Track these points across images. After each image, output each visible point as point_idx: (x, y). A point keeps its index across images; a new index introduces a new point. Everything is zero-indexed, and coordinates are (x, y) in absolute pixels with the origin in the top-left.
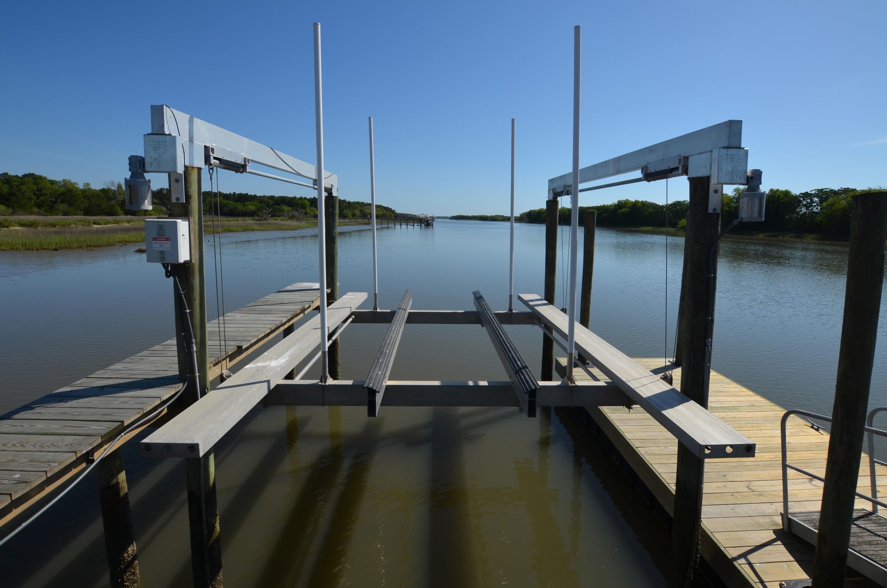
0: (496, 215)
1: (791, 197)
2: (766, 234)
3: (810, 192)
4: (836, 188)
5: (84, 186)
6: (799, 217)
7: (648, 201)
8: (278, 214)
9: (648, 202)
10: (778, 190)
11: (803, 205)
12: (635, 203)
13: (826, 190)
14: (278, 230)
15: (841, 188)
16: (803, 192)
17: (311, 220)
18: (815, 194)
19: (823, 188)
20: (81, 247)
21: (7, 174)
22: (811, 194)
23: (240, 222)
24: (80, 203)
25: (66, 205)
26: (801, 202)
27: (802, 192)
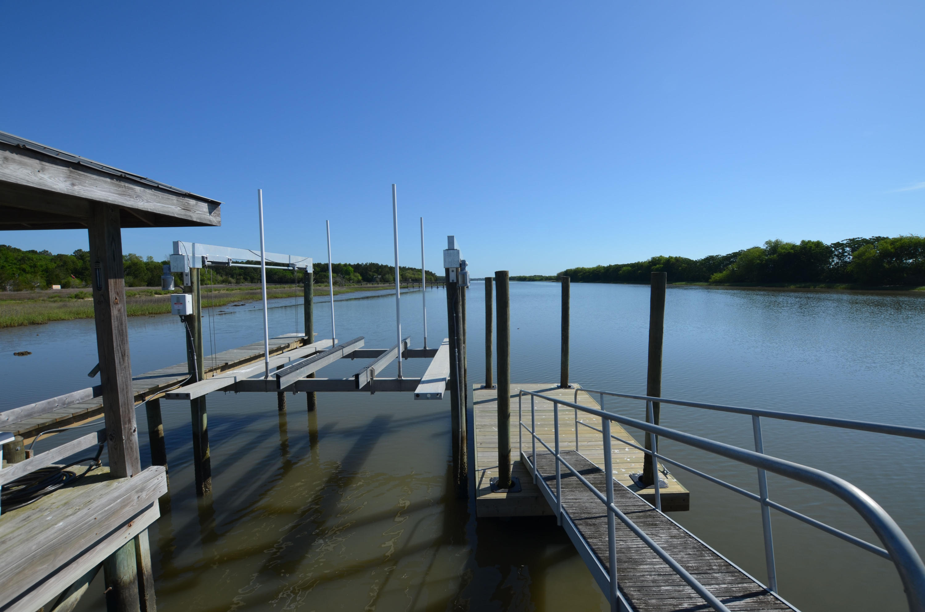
0: (534, 276)
1: (823, 248)
2: (798, 286)
3: (842, 242)
4: (868, 237)
5: (148, 259)
6: (831, 267)
7: (682, 256)
8: (324, 280)
9: (681, 258)
10: (809, 242)
11: (835, 255)
12: (669, 259)
13: (858, 239)
14: (319, 295)
15: (873, 237)
16: (835, 242)
17: (353, 285)
18: (847, 243)
19: (855, 238)
20: (144, 315)
21: (81, 250)
22: (843, 244)
23: (286, 289)
24: (144, 275)
25: (131, 277)
26: (833, 252)
27: (833, 243)
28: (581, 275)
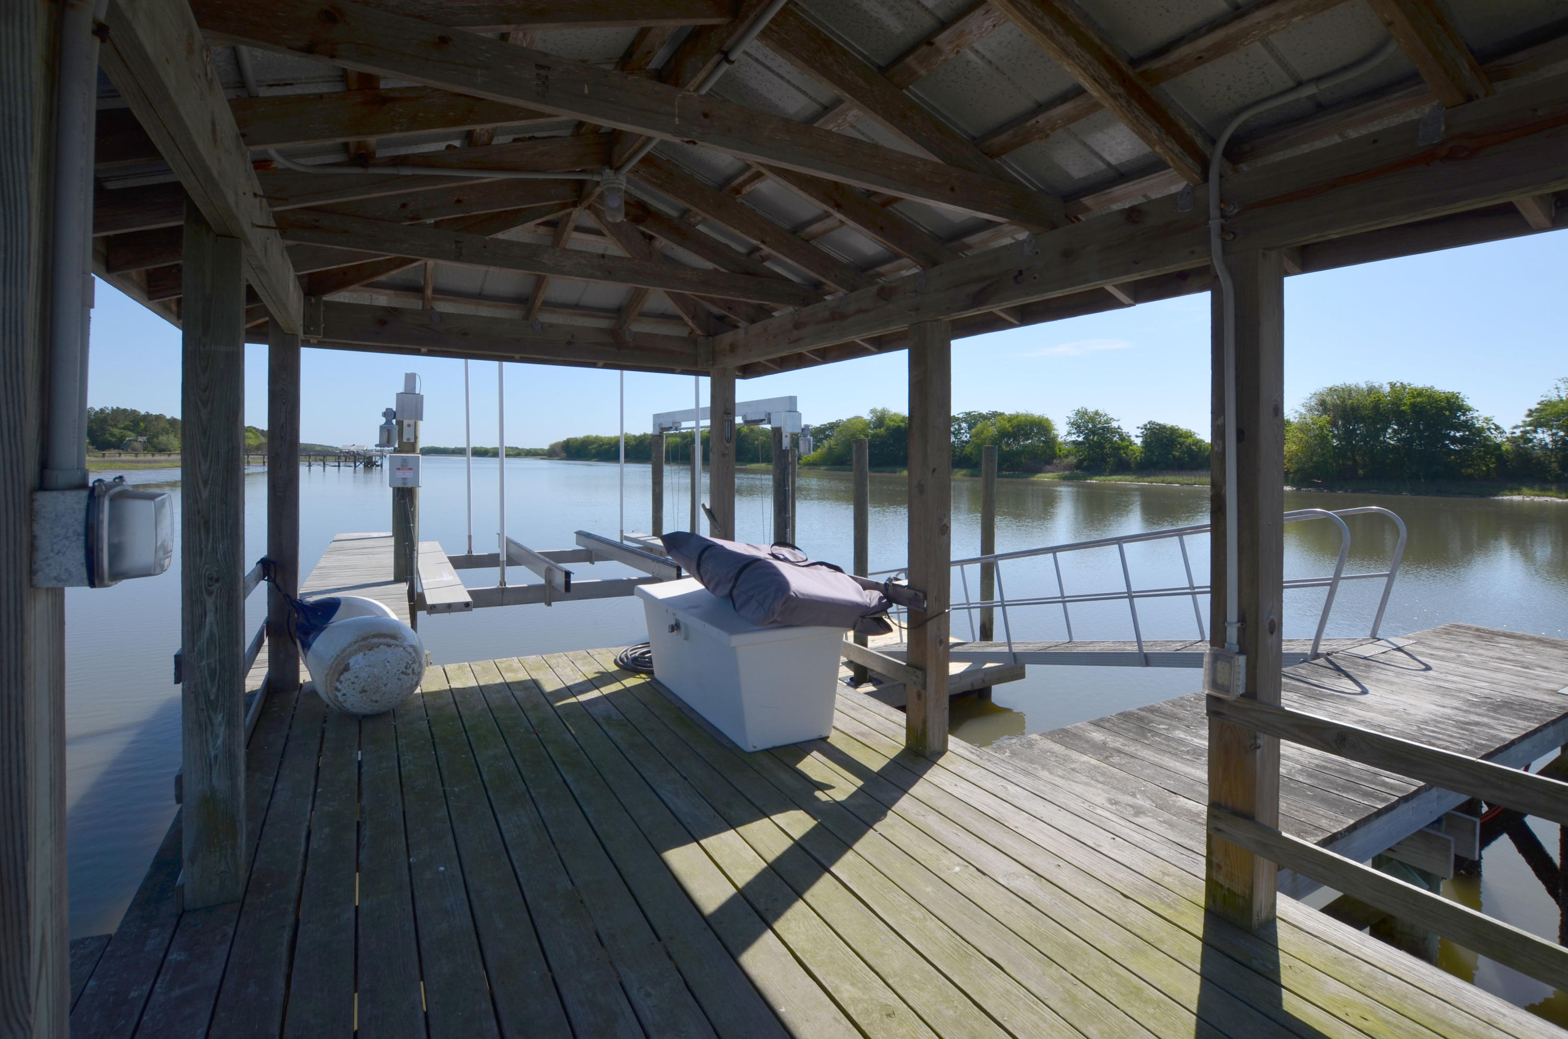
13: (974, 413)
19: (971, 411)
22: (958, 419)
28: (595, 449)
